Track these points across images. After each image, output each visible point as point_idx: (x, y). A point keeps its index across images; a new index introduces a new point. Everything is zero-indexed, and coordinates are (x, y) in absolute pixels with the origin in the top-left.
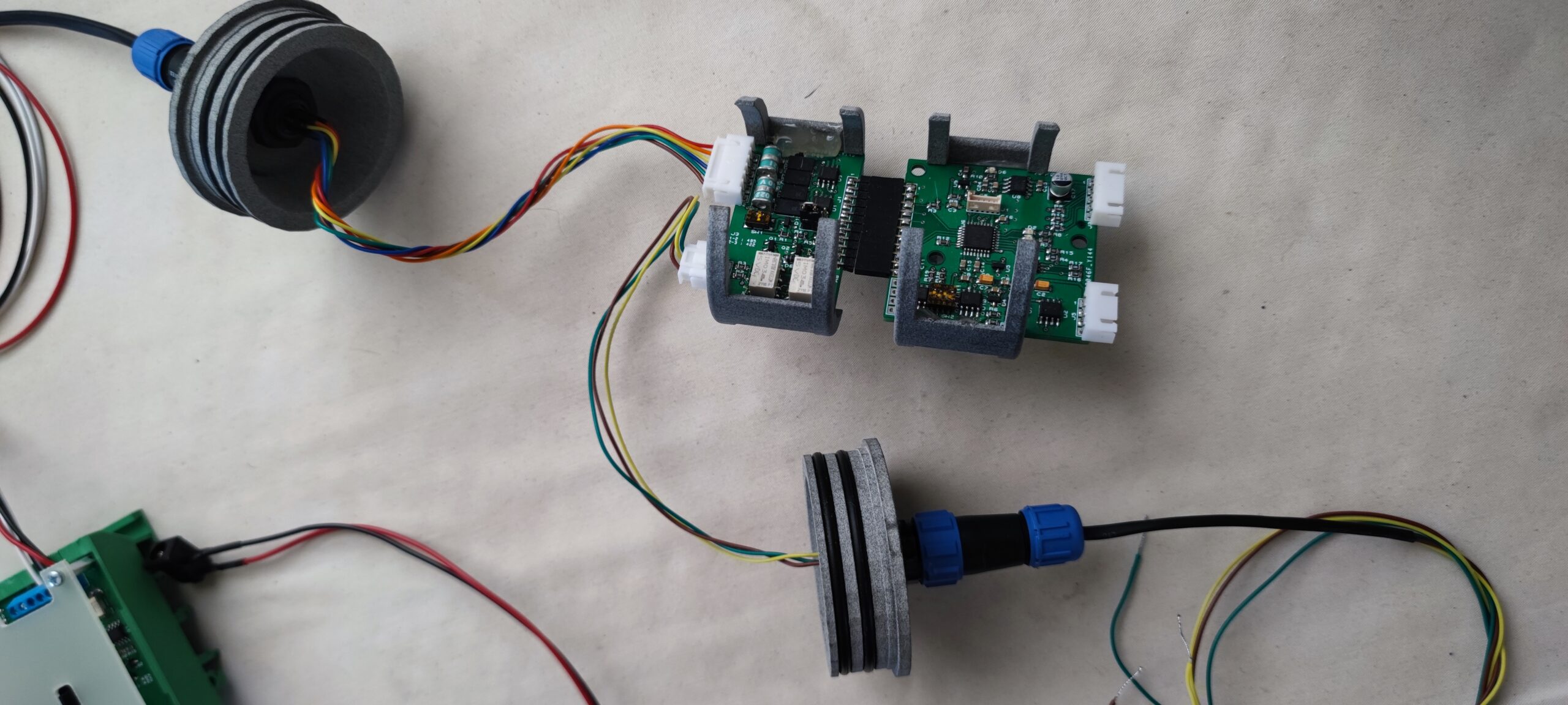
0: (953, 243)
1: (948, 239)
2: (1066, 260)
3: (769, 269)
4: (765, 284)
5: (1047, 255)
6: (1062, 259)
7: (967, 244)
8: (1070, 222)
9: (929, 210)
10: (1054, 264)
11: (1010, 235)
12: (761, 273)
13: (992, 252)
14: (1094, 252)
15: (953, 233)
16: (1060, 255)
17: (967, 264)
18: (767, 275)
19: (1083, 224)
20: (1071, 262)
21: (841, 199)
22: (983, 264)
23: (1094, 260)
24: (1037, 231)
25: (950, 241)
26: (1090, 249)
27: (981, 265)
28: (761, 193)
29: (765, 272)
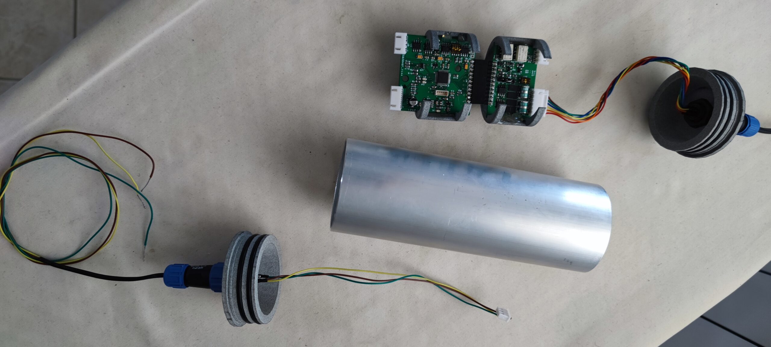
0: (452, 76)
1: (454, 78)
2: (411, 70)
3: (521, 54)
4: (522, 47)
5: (418, 72)
6: (412, 70)
7: (447, 74)
8: (409, 88)
9: (461, 91)
10: (415, 68)
11: (431, 80)
12: (524, 52)
13: (438, 72)
14: (400, 74)
15: (452, 79)
16: (413, 72)
17: (447, 66)
18: (522, 51)
19: (404, 87)
20: (409, 69)
21: (494, 94)
22: (441, 67)
23: (400, 70)
24: (421, 83)
25: (453, 77)
26: (402, 75)
27: (442, 66)
28: (526, 89)
29: (522, 53)
